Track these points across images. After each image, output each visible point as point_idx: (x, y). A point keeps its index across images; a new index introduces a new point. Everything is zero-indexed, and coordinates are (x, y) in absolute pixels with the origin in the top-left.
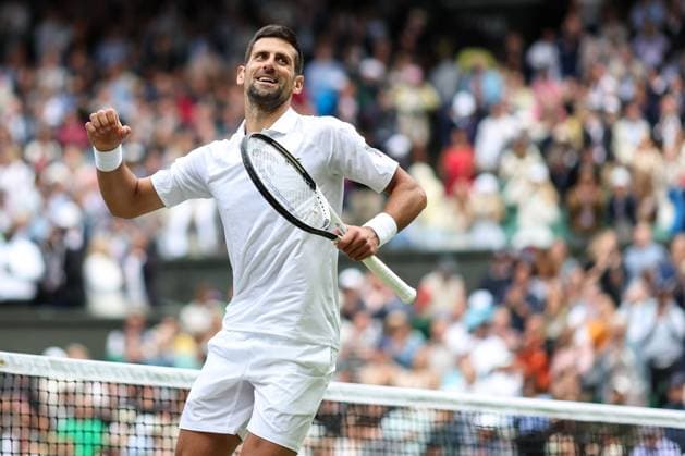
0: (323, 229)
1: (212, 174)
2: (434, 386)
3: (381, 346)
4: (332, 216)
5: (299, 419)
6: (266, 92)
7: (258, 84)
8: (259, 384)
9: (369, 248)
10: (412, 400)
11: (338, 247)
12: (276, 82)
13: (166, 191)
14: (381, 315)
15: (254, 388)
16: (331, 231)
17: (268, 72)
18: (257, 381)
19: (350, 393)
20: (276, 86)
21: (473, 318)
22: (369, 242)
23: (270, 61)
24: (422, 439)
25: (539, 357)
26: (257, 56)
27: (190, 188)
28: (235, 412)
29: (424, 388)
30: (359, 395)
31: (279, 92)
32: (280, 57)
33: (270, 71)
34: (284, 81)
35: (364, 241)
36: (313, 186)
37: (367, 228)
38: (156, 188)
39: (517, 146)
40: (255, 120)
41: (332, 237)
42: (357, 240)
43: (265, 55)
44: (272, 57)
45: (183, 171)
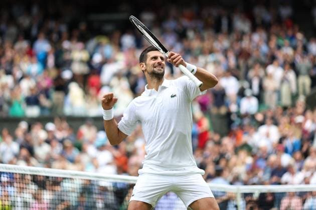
2: (82, 170)
10: (73, 175)
12: (162, 68)
14: (62, 142)
17: (160, 64)
19: (48, 172)
21: (98, 143)
24: (79, 191)
25: (123, 159)
26: (152, 58)
29: (79, 170)
30: (51, 173)
39: (118, 75)
44: (159, 58)
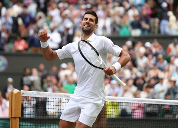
0: (100, 67)
1: (72, 51)
3: (155, 65)
4: (103, 63)
5: (92, 118)
6: (86, 29)
7: (84, 27)
8: (82, 108)
9: (112, 72)
11: (104, 72)
12: (89, 26)
13: (60, 55)
14: (156, 55)
15: (81, 110)
16: (102, 67)
17: (87, 24)
18: (82, 107)
20: (89, 28)
22: (113, 70)
23: (88, 21)
26: (85, 19)
27: (67, 55)
28: (75, 116)
31: (90, 29)
32: (91, 20)
33: (88, 23)
34: (91, 26)
35: (111, 70)
36: (98, 55)
37: (113, 66)
38: (57, 54)
40: (83, 37)
41: (102, 69)
42: (109, 70)
43: (87, 19)
44: (89, 19)
45: (65, 50)
